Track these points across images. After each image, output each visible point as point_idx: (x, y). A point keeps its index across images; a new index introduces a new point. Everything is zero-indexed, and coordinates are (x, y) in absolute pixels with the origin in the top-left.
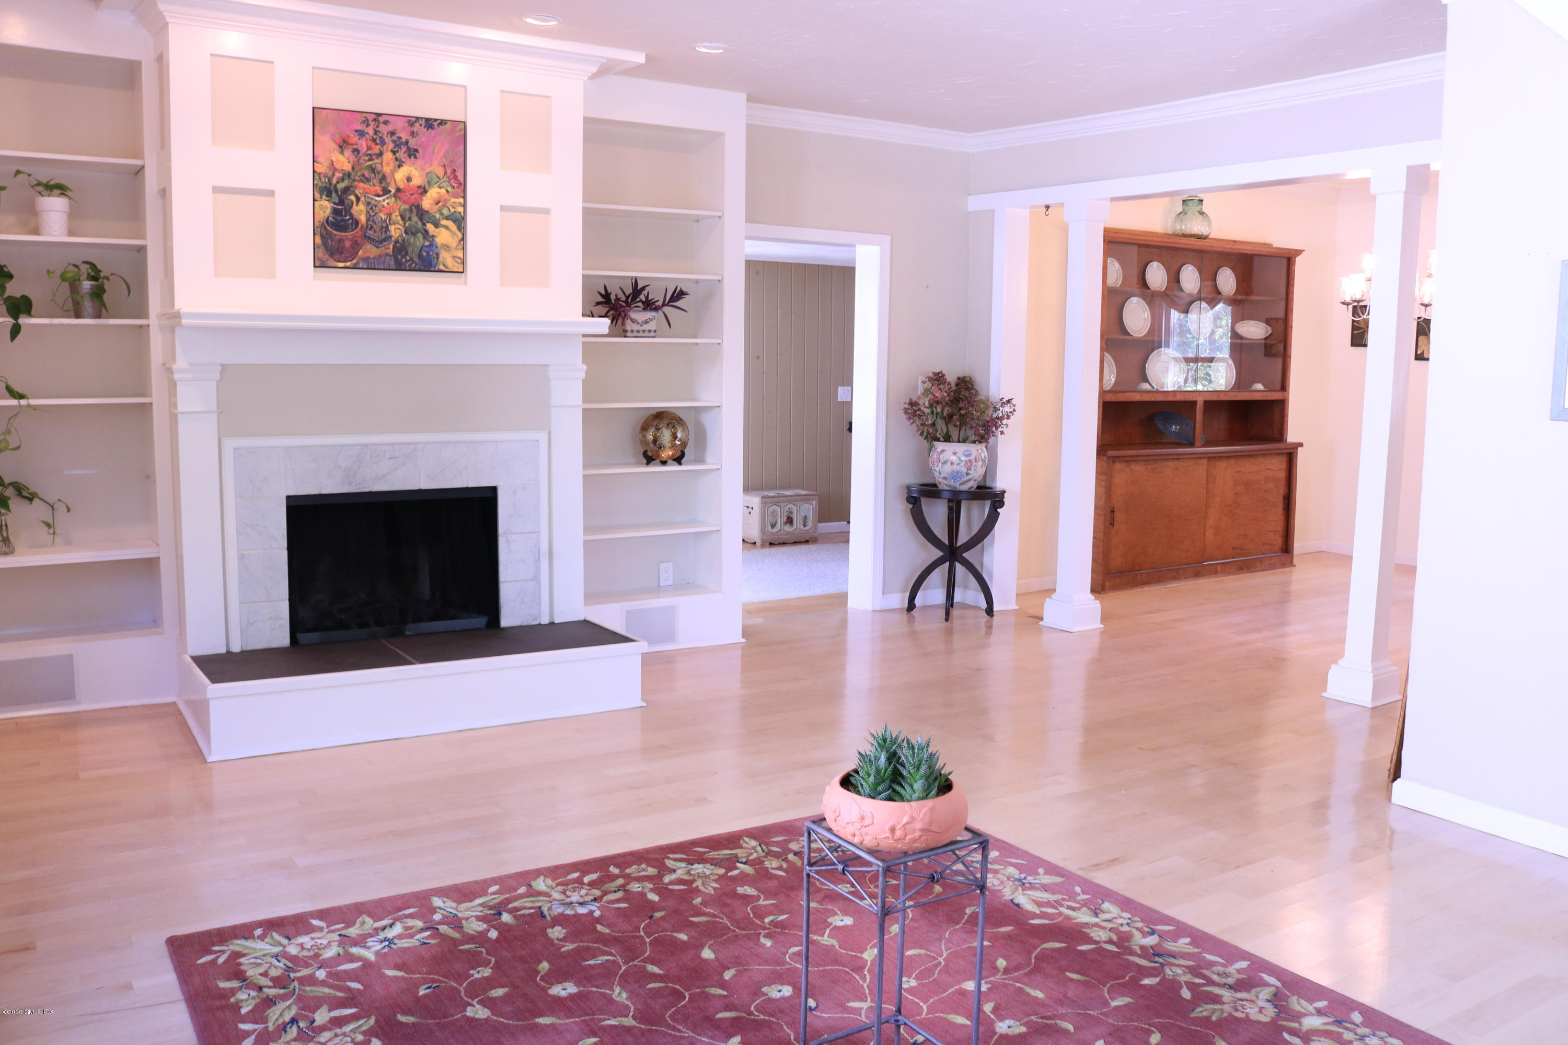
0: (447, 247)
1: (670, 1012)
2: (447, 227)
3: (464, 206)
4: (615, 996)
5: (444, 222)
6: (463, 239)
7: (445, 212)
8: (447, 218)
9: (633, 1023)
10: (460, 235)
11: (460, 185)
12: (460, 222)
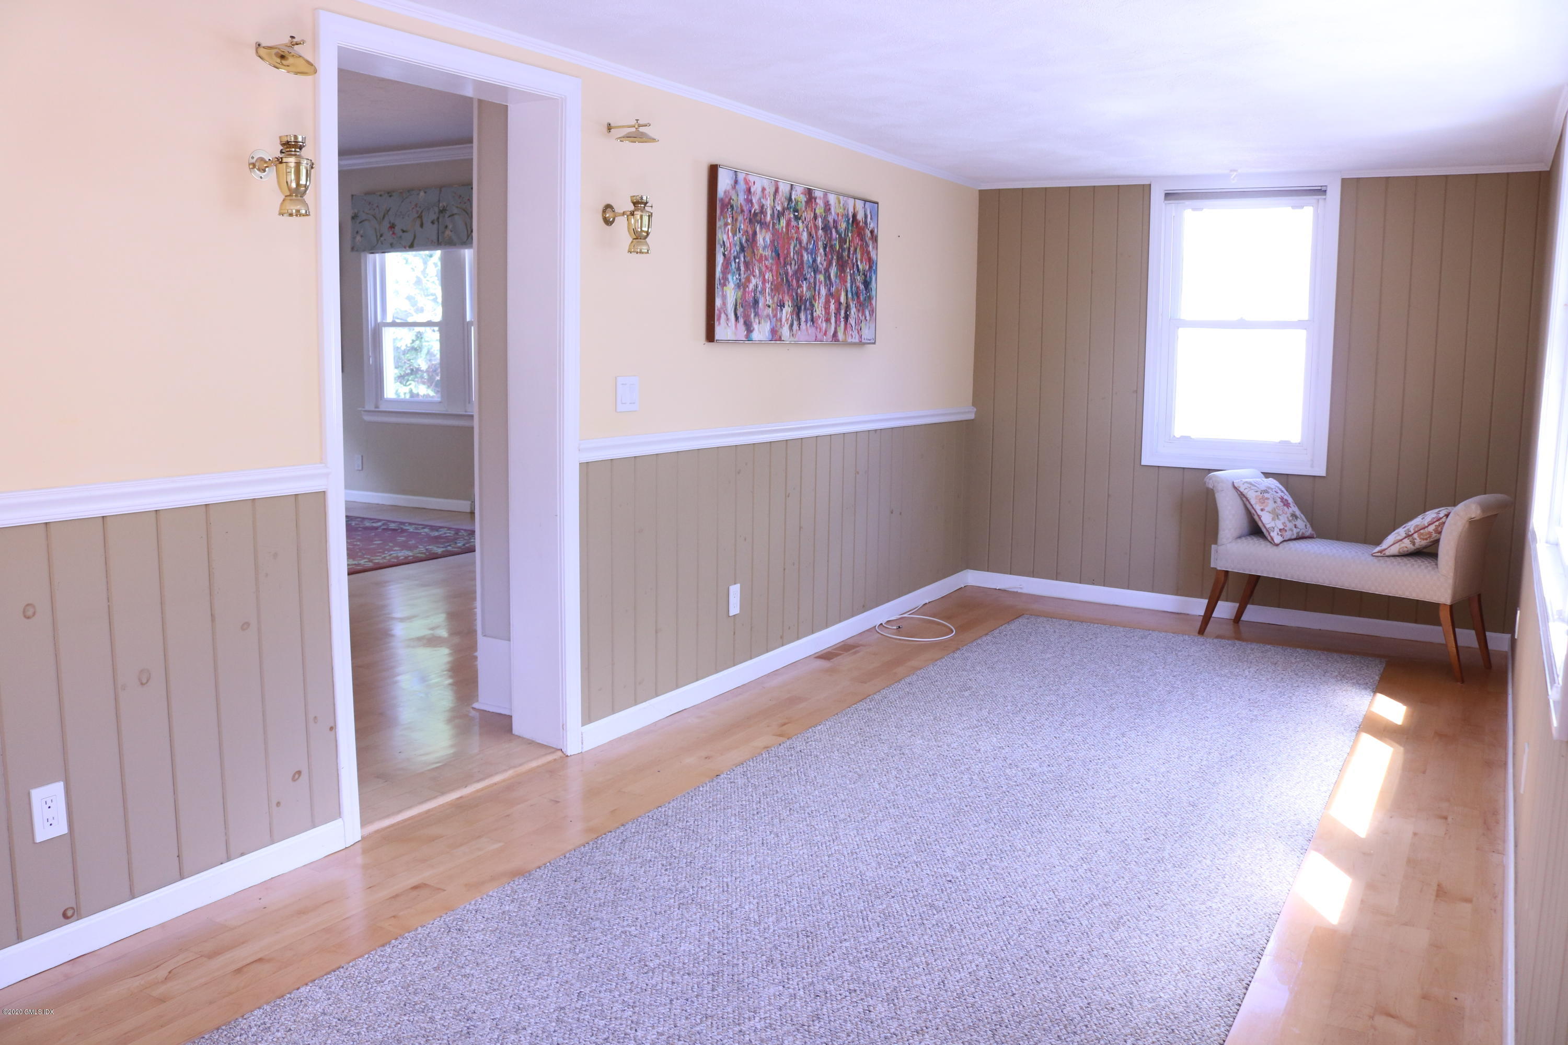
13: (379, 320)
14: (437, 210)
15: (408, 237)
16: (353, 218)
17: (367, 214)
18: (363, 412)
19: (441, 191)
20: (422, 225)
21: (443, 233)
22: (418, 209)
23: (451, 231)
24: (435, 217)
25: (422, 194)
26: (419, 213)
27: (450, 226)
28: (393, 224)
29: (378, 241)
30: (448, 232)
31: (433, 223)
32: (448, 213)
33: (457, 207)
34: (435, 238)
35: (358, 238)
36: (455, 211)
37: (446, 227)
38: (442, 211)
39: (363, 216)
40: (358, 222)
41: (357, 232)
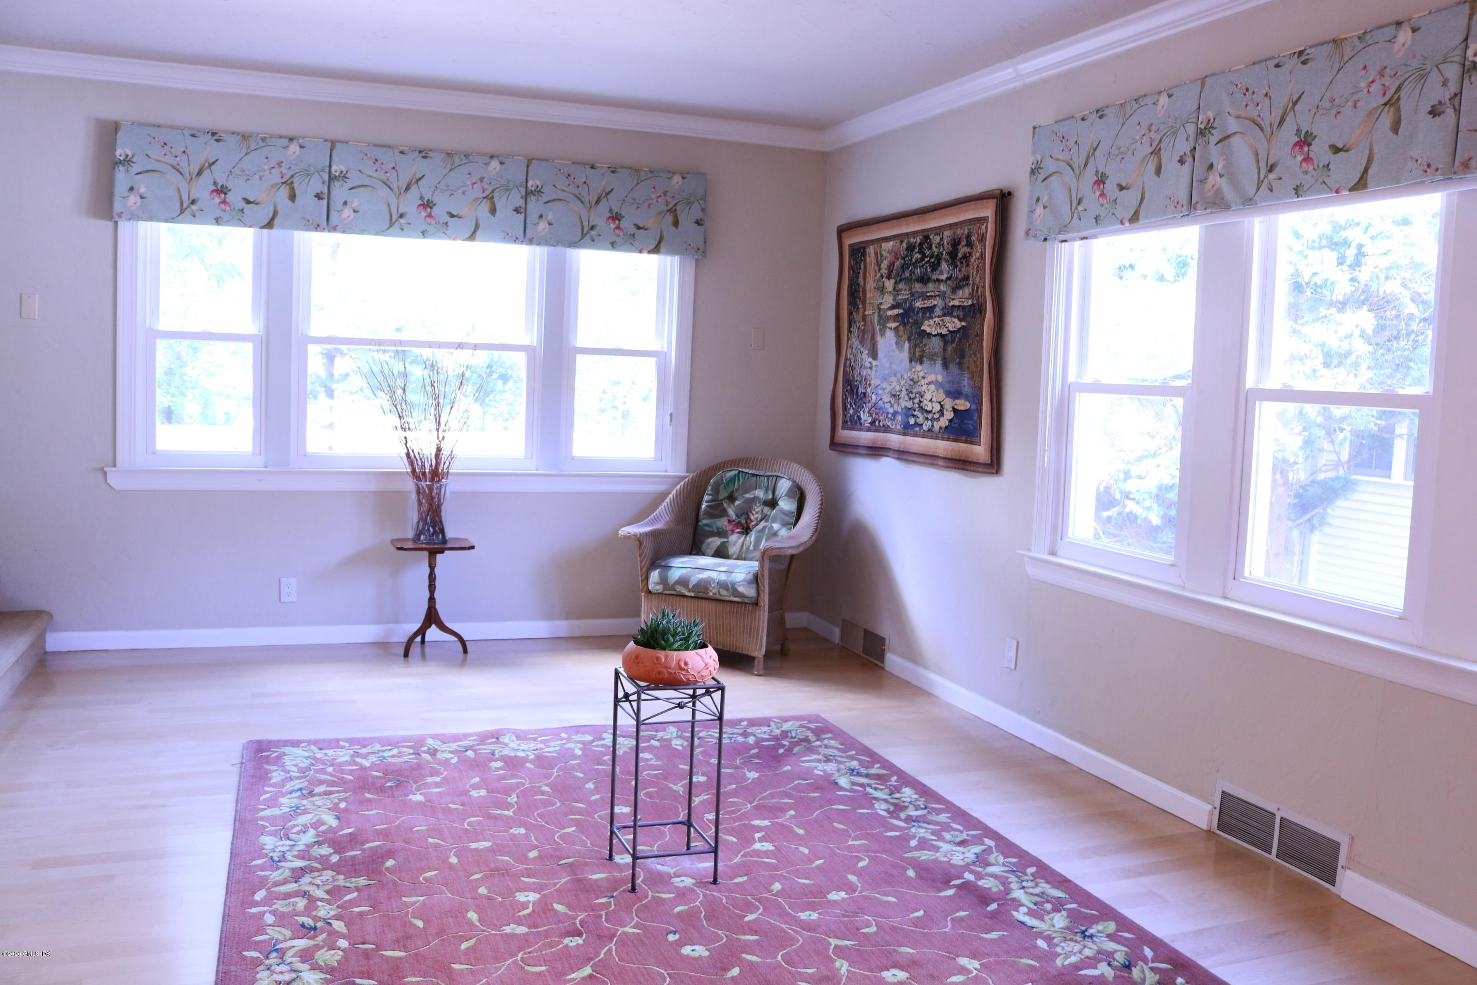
1: (798, 945)
4: (846, 965)
9: (831, 940)
13: (1072, 378)
14: (1191, 129)
15: (1130, 198)
16: (1032, 172)
17: (1058, 160)
18: (1026, 559)
19: (1203, 86)
20: (1158, 171)
21: (1203, 181)
22: (1153, 135)
23: (1221, 176)
24: (1186, 147)
25: (1164, 99)
26: (1155, 144)
27: (1219, 166)
28: (1103, 175)
29: (1073, 213)
30: (1213, 178)
31: (1181, 161)
32: (1216, 135)
33: (1238, 117)
34: (1183, 197)
35: (1039, 210)
36: (1233, 125)
37: (1211, 166)
38: (1203, 132)
39: (1050, 166)
40: (1041, 177)
41: (1038, 200)
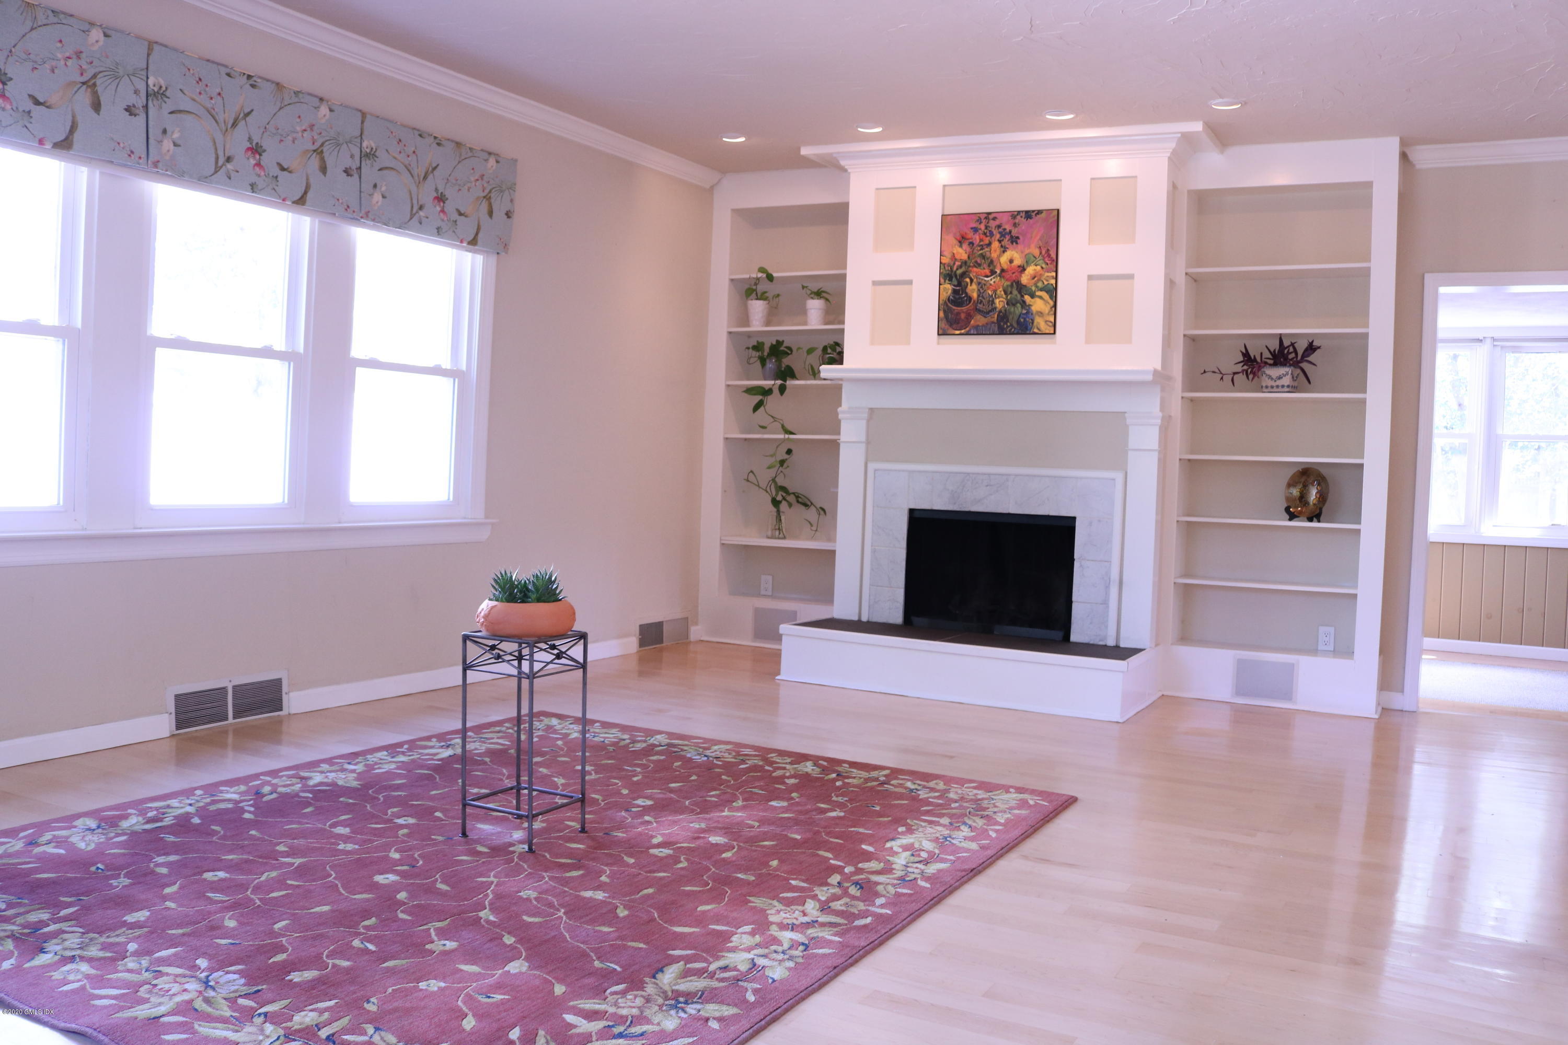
0: (1040, 314)
2: (1041, 297)
3: (1056, 278)
5: (1039, 293)
6: (1055, 306)
7: (1040, 284)
8: (1041, 290)
10: (1052, 303)
11: (1054, 263)
12: (1053, 292)
